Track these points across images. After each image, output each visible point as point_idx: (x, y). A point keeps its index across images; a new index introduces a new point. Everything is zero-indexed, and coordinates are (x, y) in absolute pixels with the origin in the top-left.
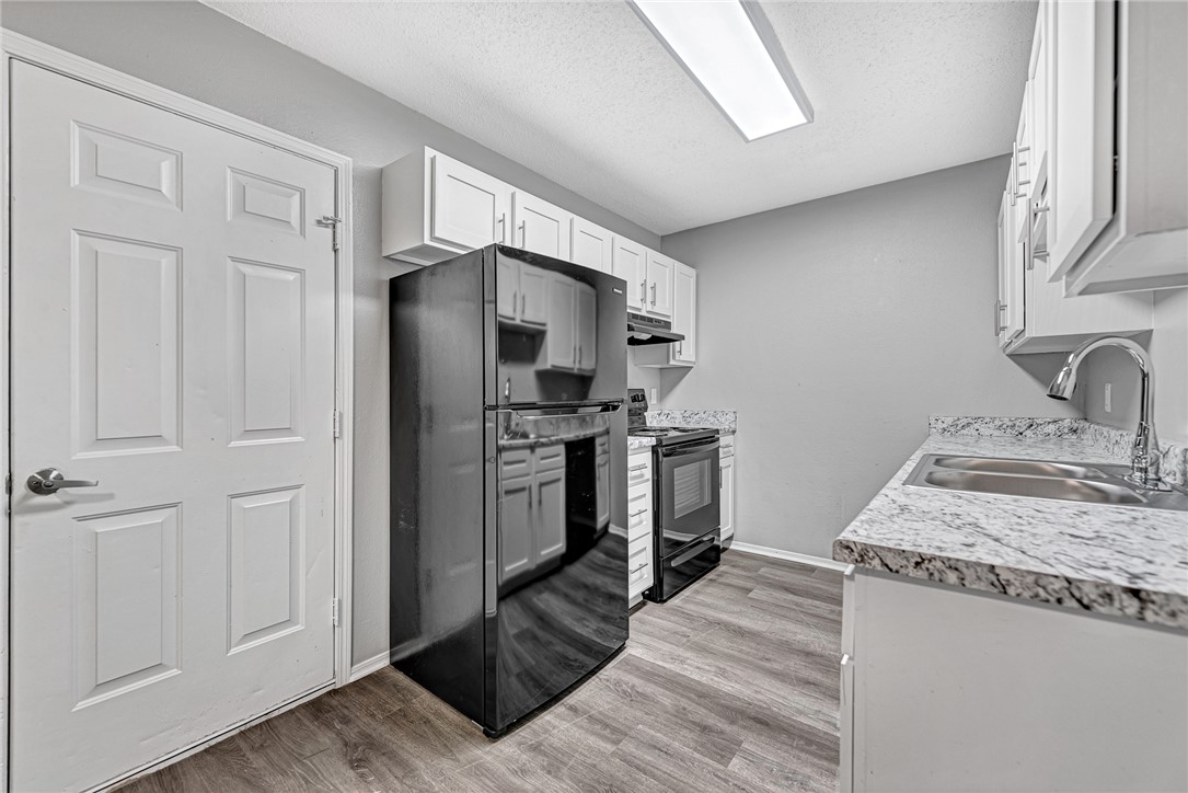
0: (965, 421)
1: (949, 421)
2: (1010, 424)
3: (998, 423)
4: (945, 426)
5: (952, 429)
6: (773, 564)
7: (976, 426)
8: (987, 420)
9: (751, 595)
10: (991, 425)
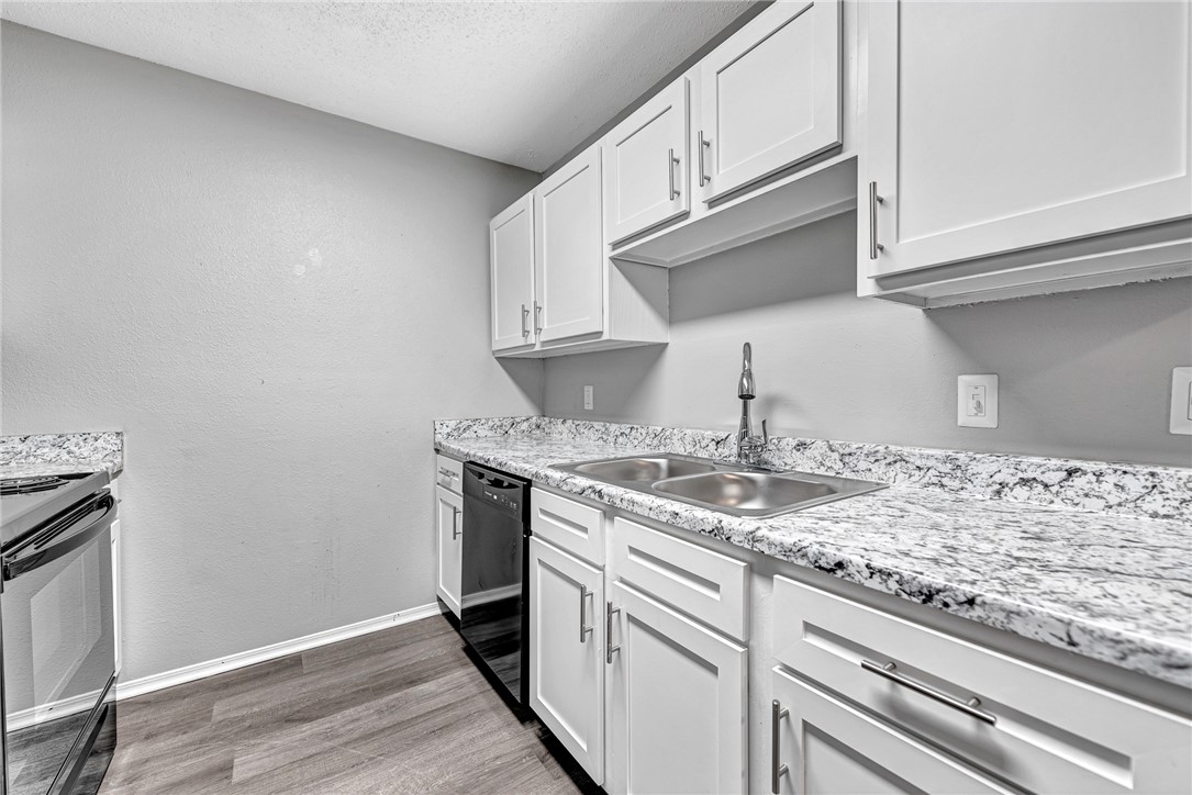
0: (466, 423)
1: (452, 424)
2: (499, 424)
3: (491, 423)
4: (449, 430)
5: (455, 434)
6: (226, 685)
7: (475, 428)
8: (483, 421)
9: (238, 775)
10: (486, 426)
